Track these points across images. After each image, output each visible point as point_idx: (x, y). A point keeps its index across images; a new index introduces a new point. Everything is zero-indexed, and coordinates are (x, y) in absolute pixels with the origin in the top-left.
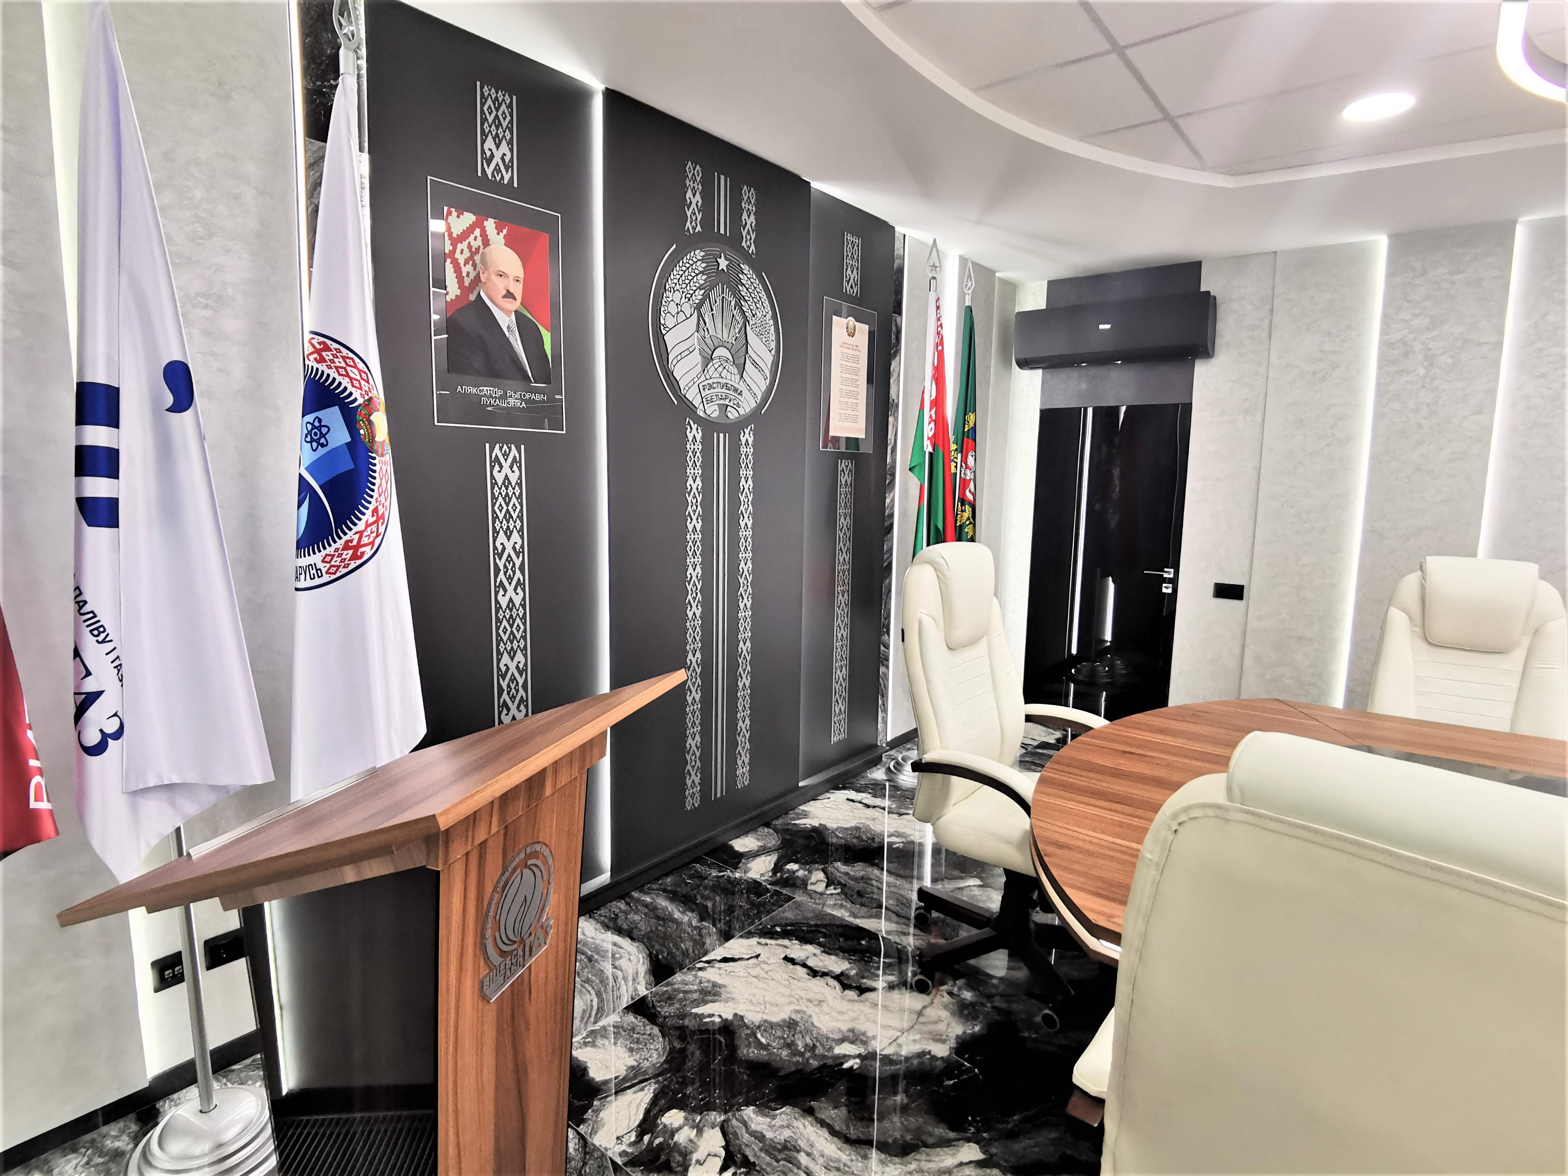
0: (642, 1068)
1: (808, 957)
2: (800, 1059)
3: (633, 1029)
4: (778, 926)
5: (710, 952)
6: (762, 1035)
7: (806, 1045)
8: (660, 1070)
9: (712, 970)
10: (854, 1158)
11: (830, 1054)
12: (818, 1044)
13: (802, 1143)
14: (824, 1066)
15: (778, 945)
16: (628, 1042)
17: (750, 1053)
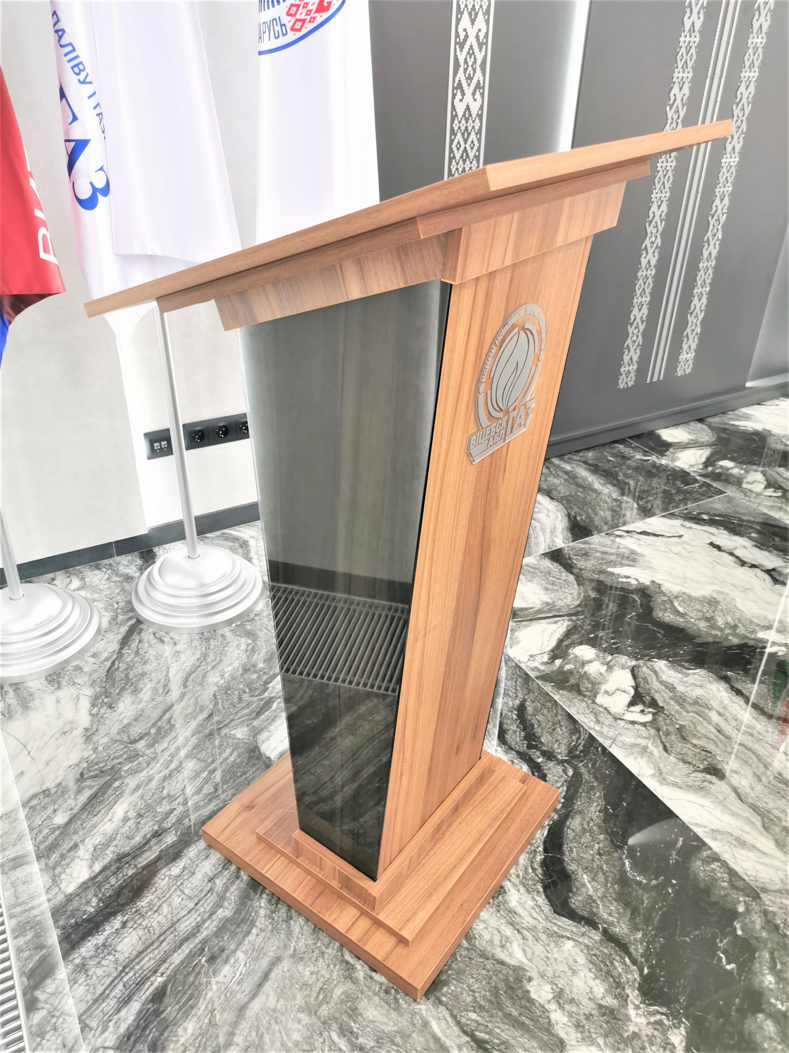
0: (554, 606)
1: (736, 548)
2: (719, 634)
3: (549, 573)
4: (706, 514)
5: (629, 523)
6: (679, 604)
7: (727, 623)
8: (573, 611)
9: (632, 540)
10: (770, 730)
11: (753, 636)
12: (740, 625)
13: (714, 703)
14: (745, 645)
15: (704, 531)
16: (544, 582)
17: (668, 617)
